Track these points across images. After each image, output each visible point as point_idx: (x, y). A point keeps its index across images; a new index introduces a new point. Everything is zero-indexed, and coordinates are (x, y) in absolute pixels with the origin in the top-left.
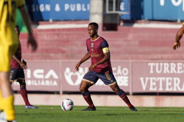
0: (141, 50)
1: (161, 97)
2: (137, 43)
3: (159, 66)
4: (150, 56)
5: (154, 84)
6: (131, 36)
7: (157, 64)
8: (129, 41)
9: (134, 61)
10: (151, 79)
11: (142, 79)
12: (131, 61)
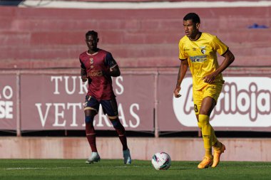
0: (36, 50)
1: (74, 139)
2: (29, 37)
3: (70, 81)
4: (53, 63)
5: (62, 115)
6: (17, 25)
7: (67, 78)
8: (15, 33)
9: (22, 72)
10: (56, 105)
11: (39, 105)
12: (18, 72)
